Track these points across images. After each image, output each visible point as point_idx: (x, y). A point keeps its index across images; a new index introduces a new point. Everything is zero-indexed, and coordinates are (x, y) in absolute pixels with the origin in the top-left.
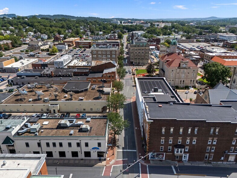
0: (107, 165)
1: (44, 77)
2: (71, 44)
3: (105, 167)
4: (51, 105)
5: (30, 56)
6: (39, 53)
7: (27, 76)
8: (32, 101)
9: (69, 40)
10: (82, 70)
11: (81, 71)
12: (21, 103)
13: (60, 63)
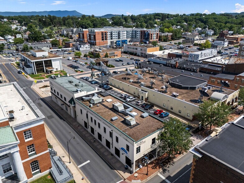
0: (126, 181)
1: (169, 66)
2: (235, 41)
3: (123, 180)
4: (142, 90)
5: (179, 48)
6: (189, 47)
7: (154, 63)
8: (133, 82)
9: (235, 37)
10: (214, 67)
11: (212, 68)
12: (123, 81)
13: (196, 57)
